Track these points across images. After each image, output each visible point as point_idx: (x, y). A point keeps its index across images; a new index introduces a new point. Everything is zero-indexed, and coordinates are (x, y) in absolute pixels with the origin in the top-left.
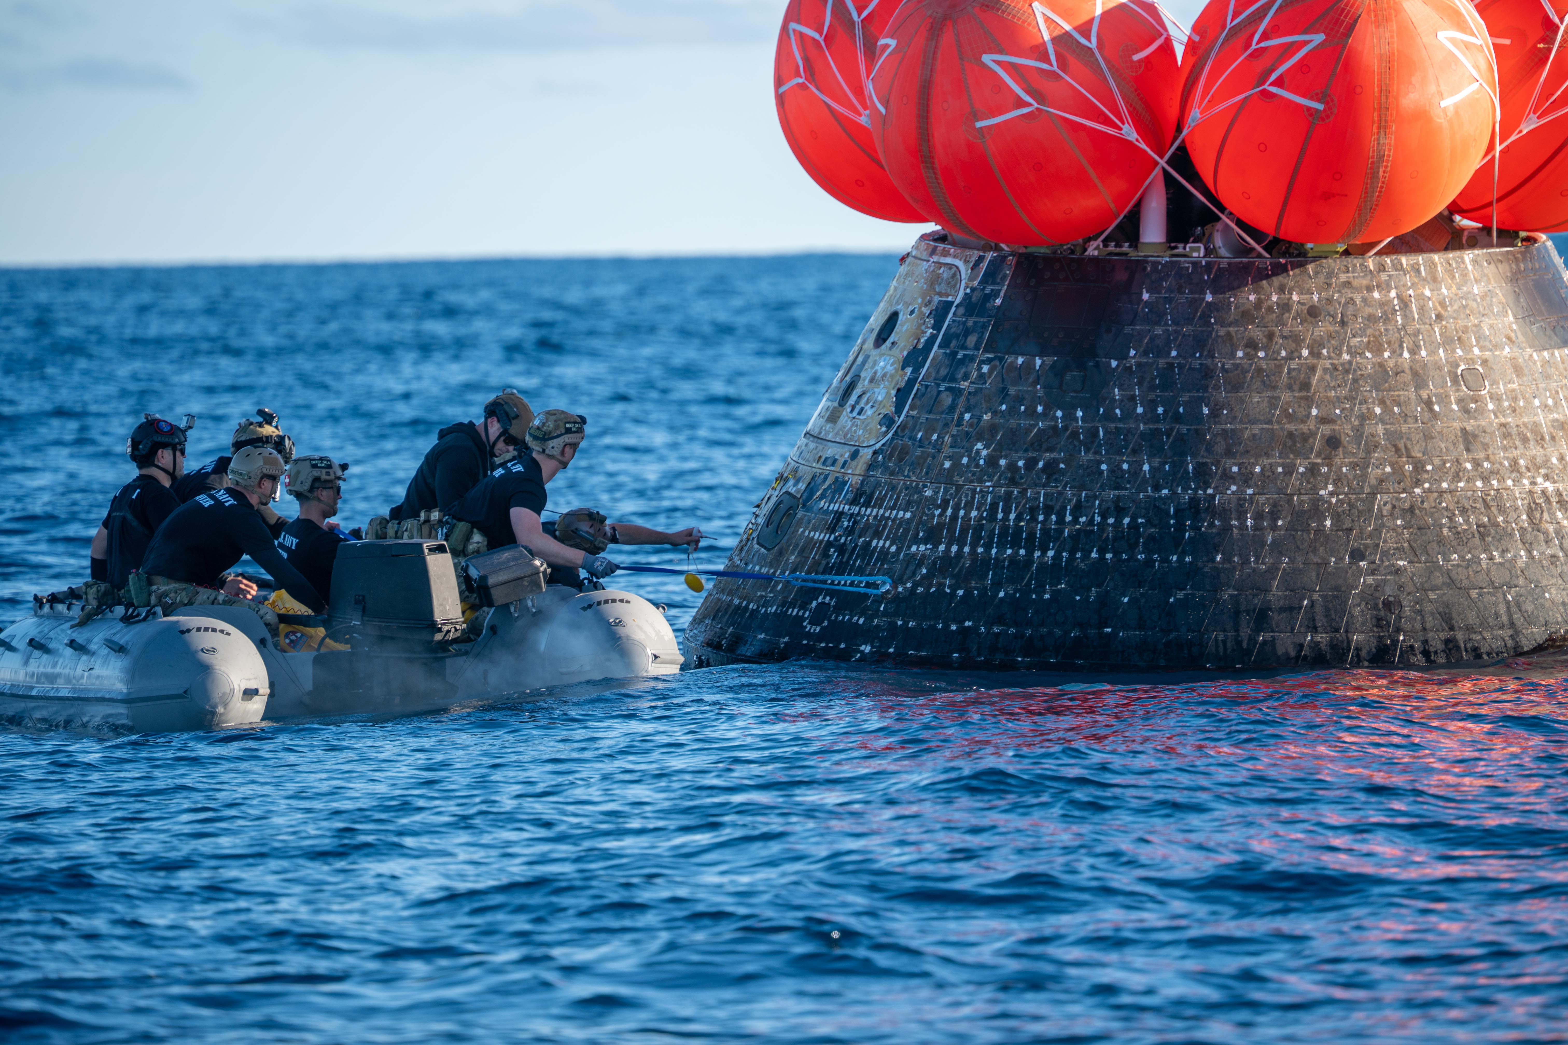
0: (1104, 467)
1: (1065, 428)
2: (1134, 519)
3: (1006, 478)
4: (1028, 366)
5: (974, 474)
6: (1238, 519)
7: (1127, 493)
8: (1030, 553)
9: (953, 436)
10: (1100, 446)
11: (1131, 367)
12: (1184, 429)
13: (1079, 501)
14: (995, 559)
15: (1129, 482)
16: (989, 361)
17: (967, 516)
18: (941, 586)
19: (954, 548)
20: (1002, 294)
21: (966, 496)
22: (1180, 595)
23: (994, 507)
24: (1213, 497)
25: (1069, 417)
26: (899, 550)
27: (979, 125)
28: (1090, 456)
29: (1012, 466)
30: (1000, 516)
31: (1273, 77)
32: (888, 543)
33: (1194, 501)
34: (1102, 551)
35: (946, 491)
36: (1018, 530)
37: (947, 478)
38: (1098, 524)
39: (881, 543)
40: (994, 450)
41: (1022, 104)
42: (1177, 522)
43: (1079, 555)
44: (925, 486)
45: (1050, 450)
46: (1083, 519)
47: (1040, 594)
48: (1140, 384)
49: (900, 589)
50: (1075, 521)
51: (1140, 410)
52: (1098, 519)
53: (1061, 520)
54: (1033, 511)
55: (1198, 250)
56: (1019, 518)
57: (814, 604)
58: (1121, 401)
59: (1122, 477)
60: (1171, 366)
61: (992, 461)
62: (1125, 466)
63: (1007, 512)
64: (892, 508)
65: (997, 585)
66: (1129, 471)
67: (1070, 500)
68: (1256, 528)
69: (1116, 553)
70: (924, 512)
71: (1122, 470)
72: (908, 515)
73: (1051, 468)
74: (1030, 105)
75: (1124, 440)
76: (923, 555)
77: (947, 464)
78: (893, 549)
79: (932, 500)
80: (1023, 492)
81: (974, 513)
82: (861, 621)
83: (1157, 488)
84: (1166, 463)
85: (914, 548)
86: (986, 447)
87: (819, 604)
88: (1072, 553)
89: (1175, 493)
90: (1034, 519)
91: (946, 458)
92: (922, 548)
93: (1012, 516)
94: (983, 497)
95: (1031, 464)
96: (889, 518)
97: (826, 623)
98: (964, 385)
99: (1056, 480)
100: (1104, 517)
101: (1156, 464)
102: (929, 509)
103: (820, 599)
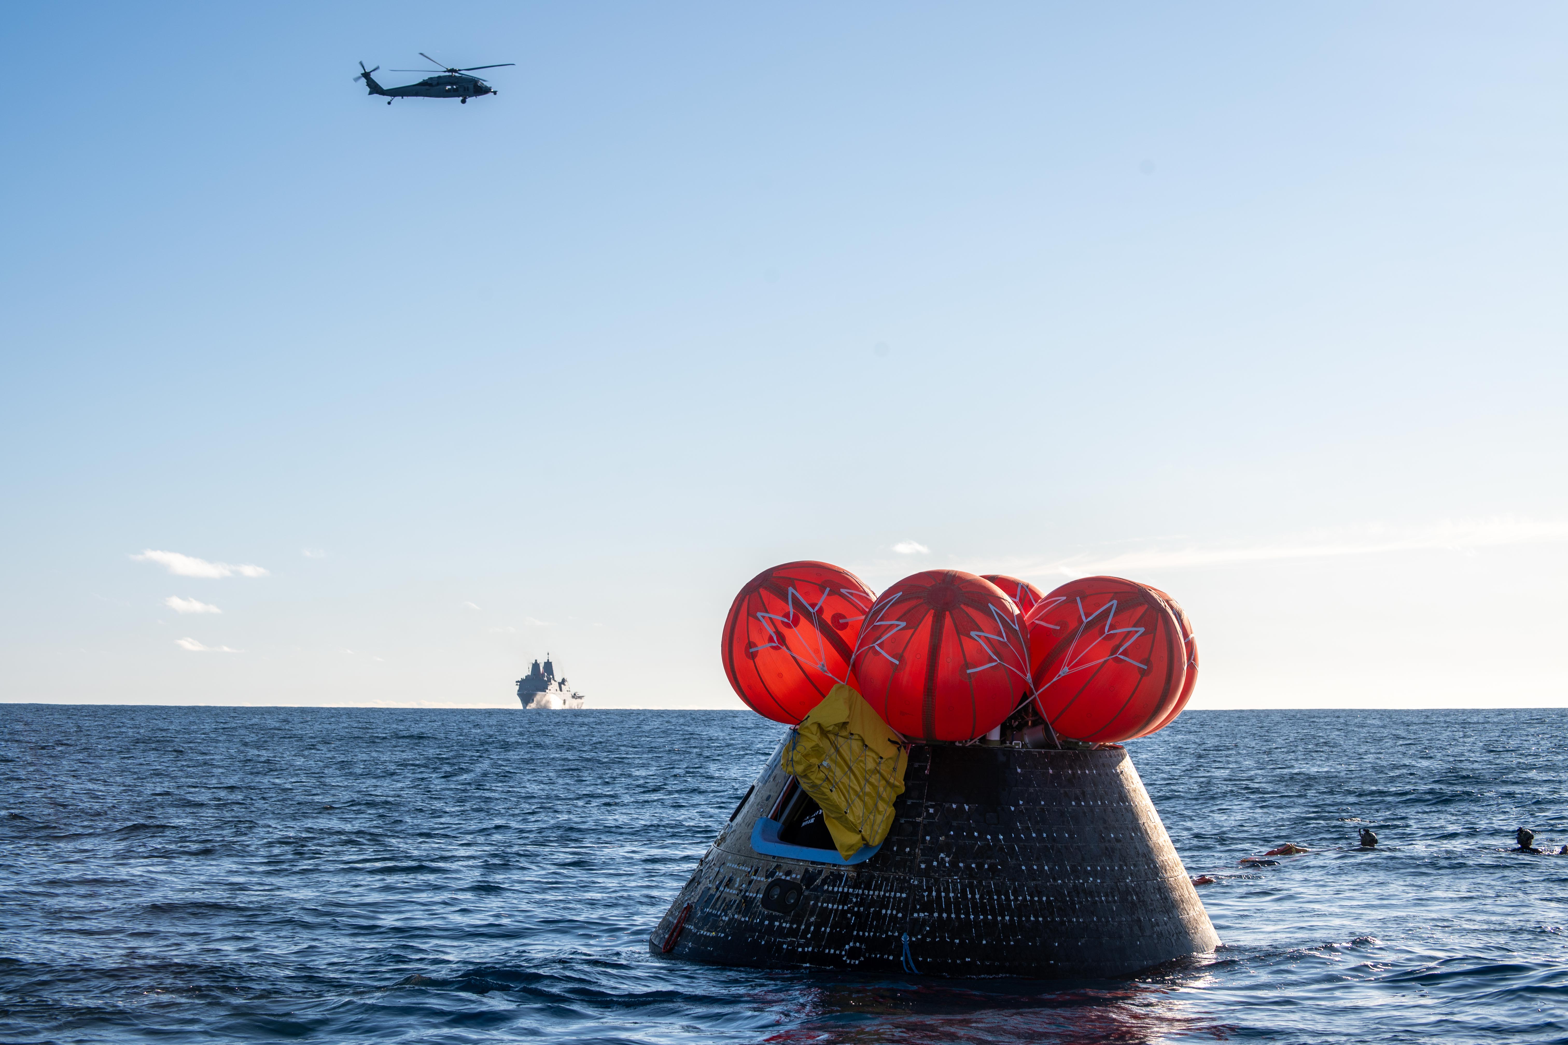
0: (1024, 868)
1: (995, 845)
2: (1048, 898)
3: (966, 874)
4: (961, 808)
5: (944, 871)
6: (1098, 897)
7: (1040, 882)
8: (994, 918)
9: (921, 849)
10: (1018, 855)
11: (1022, 811)
12: (1059, 846)
13: (1015, 887)
14: (974, 921)
15: (1039, 877)
16: (932, 806)
17: (947, 897)
18: (943, 938)
19: (945, 915)
20: (928, 767)
21: (943, 884)
22: (1083, 941)
23: (964, 892)
24: (1083, 884)
25: (995, 839)
26: (904, 916)
27: (969, 671)
28: (1014, 862)
29: (968, 867)
30: (969, 896)
31: (1121, 650)
32: (894, 912)
33: (1075, 886)
34: (1036, 917)
35: (927, 882)
36: (983, 905)
37: (926, 873)
38: (1030, 901)
39: (889, 912)
40: (953, 858)
41: (991, 660)
42: (1070, 899)
43: (1024, 919)
44: (911, 879)
45: (989, 858)
46: (1020, 898)
47: (1008, 941)
48: (1029, 820)
49: (914, 939)
50: (1016, 899)
51: (1034, 835)
52: (1028, 898)
53: (1007, 898)
54: (990, 893)
55: (1018, 744)
56: (982, 898)
57: (847, 947)
58: (1023, 830)
59: (1035, 873)
60: (1043, 810)
61: (954, 864)
62: (1035, 867)
63: (973, 894)
64: (891, 891)
65: (980, 937)
66: (1037, 870)
67: (1010, 887)
68: (1107, 901)
69: (1044, 918)
70: (915, 894)
71: (1034, 869)
72: (904, 895)
73: (992, 867)
74: (996, 661)
75: (1030, 852)
76: (924, 919)
77: (923, 866)
78: (900, 915)
79: (920, 886)
80: (980, 882)
81: (952, 895)
82: (891, 958)
83: (1055, 880)
84: (1055, 865)
85: (916, 915)
86: (947, 856)
87: (851, 948)
88: (1020, 918)
89: (1064, 882)
90: (991, 898)
91: (921, 862)
92: (922, 915)
93: (977, 896)
94: (954, 885)
95: (980, 866)
96: (889, 897)
97: (862, 959)
98: (919, 820)
99: (998, 876)
100: (1032, 897)
101: (1051, 866)
102: (919, 892)
103: (851, 944)
